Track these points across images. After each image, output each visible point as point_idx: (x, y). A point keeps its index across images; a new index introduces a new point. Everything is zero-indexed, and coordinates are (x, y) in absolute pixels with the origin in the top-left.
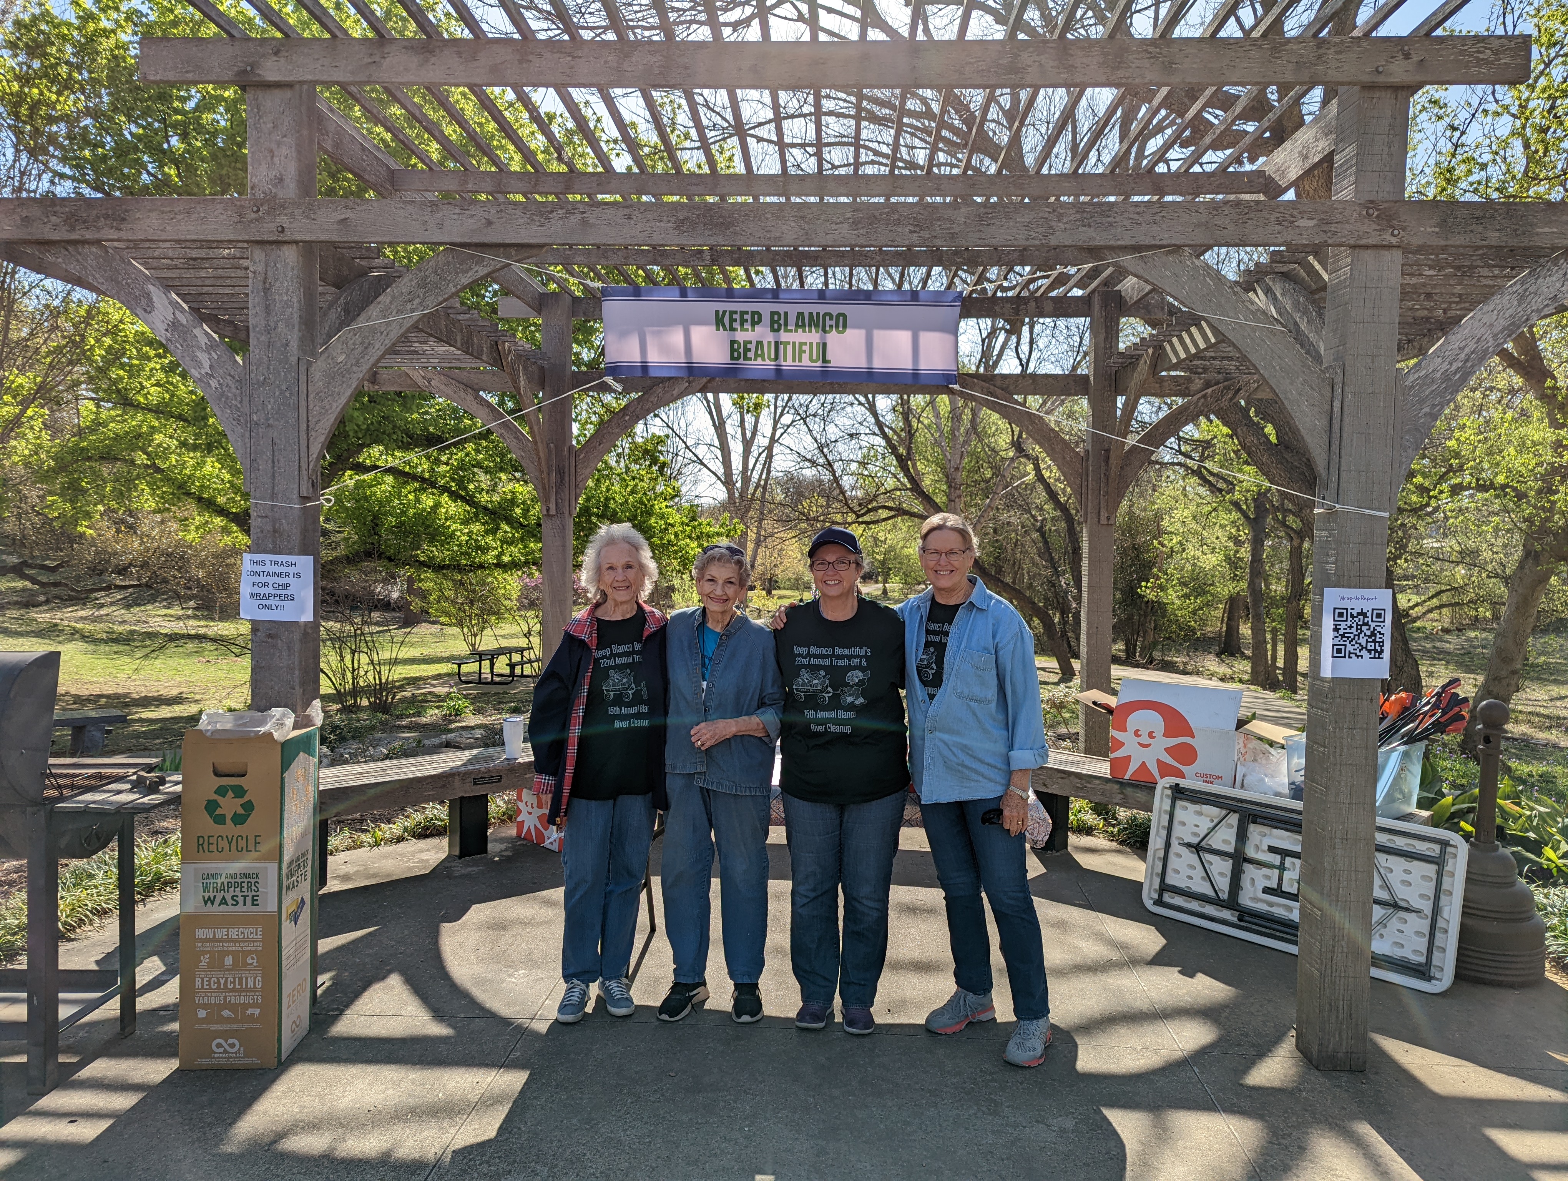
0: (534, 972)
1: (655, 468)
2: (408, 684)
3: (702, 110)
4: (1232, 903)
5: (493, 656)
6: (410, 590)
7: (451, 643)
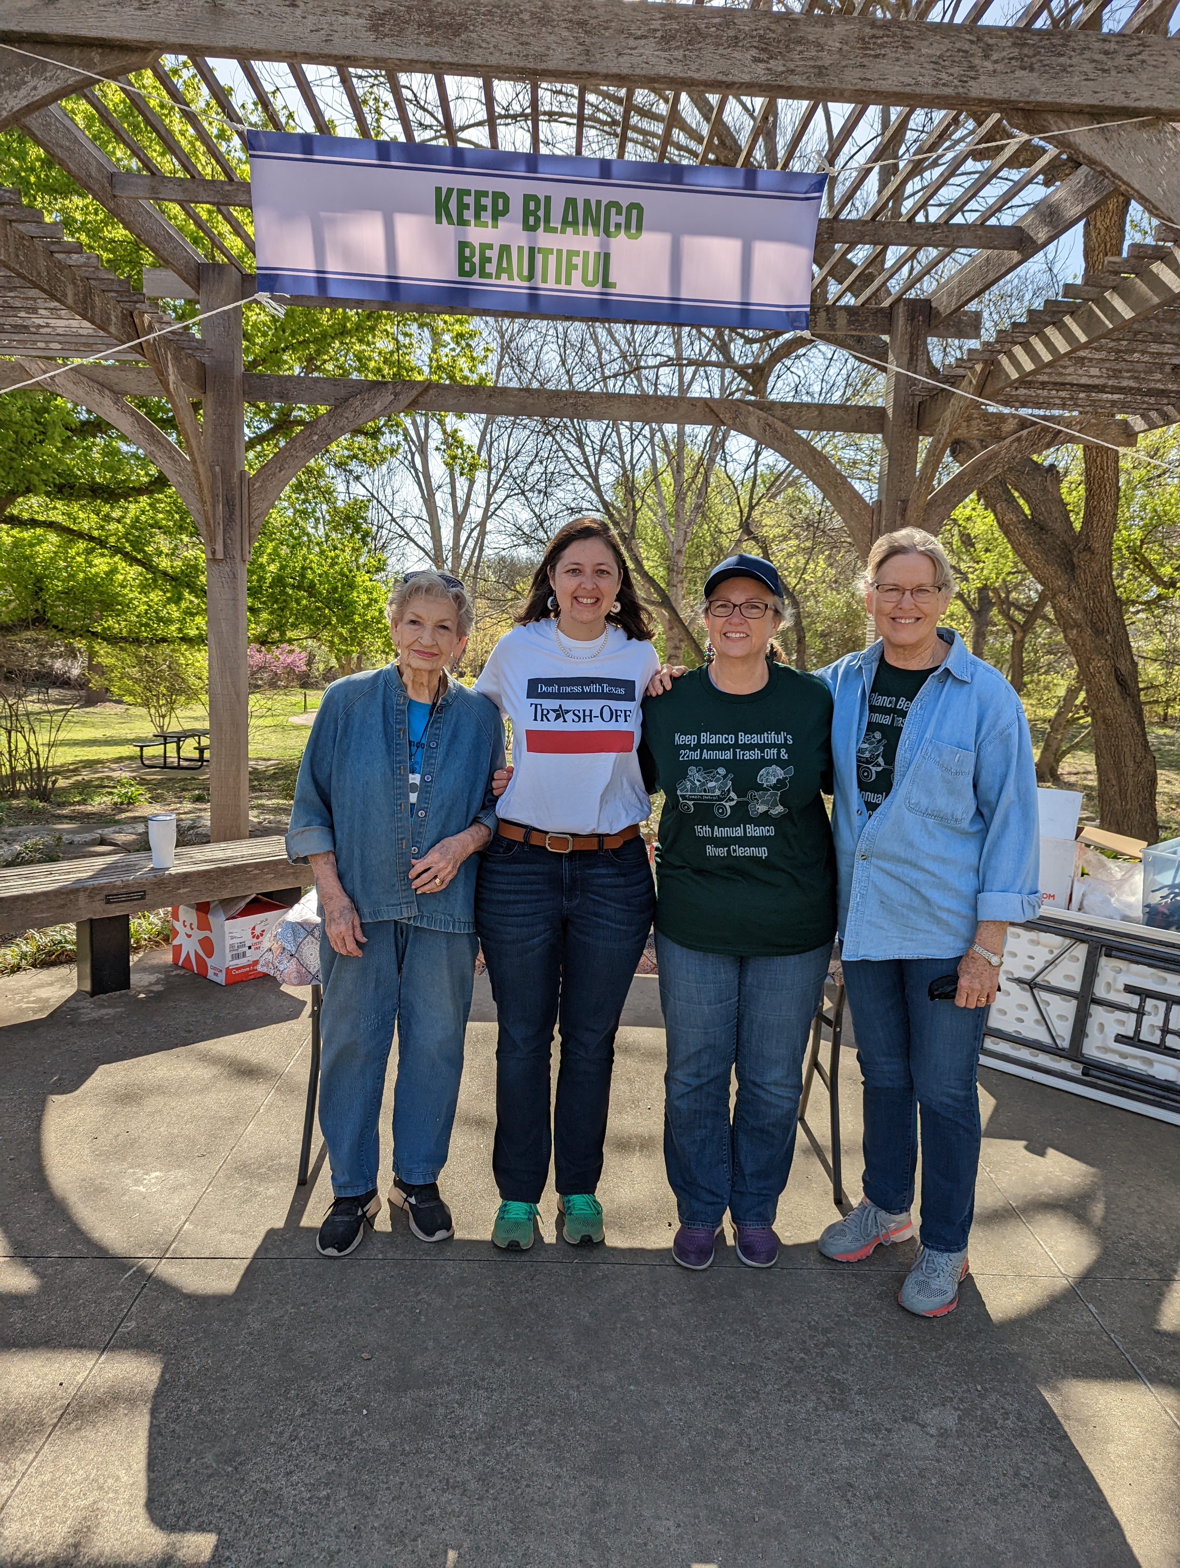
0: (172, 1174)
1: (358, 536)
2: (84, 767)
3: (410, 108)
4: (1074, 1053)
5: (179, 738)
6: (91, 667)
7: (138, 724)
